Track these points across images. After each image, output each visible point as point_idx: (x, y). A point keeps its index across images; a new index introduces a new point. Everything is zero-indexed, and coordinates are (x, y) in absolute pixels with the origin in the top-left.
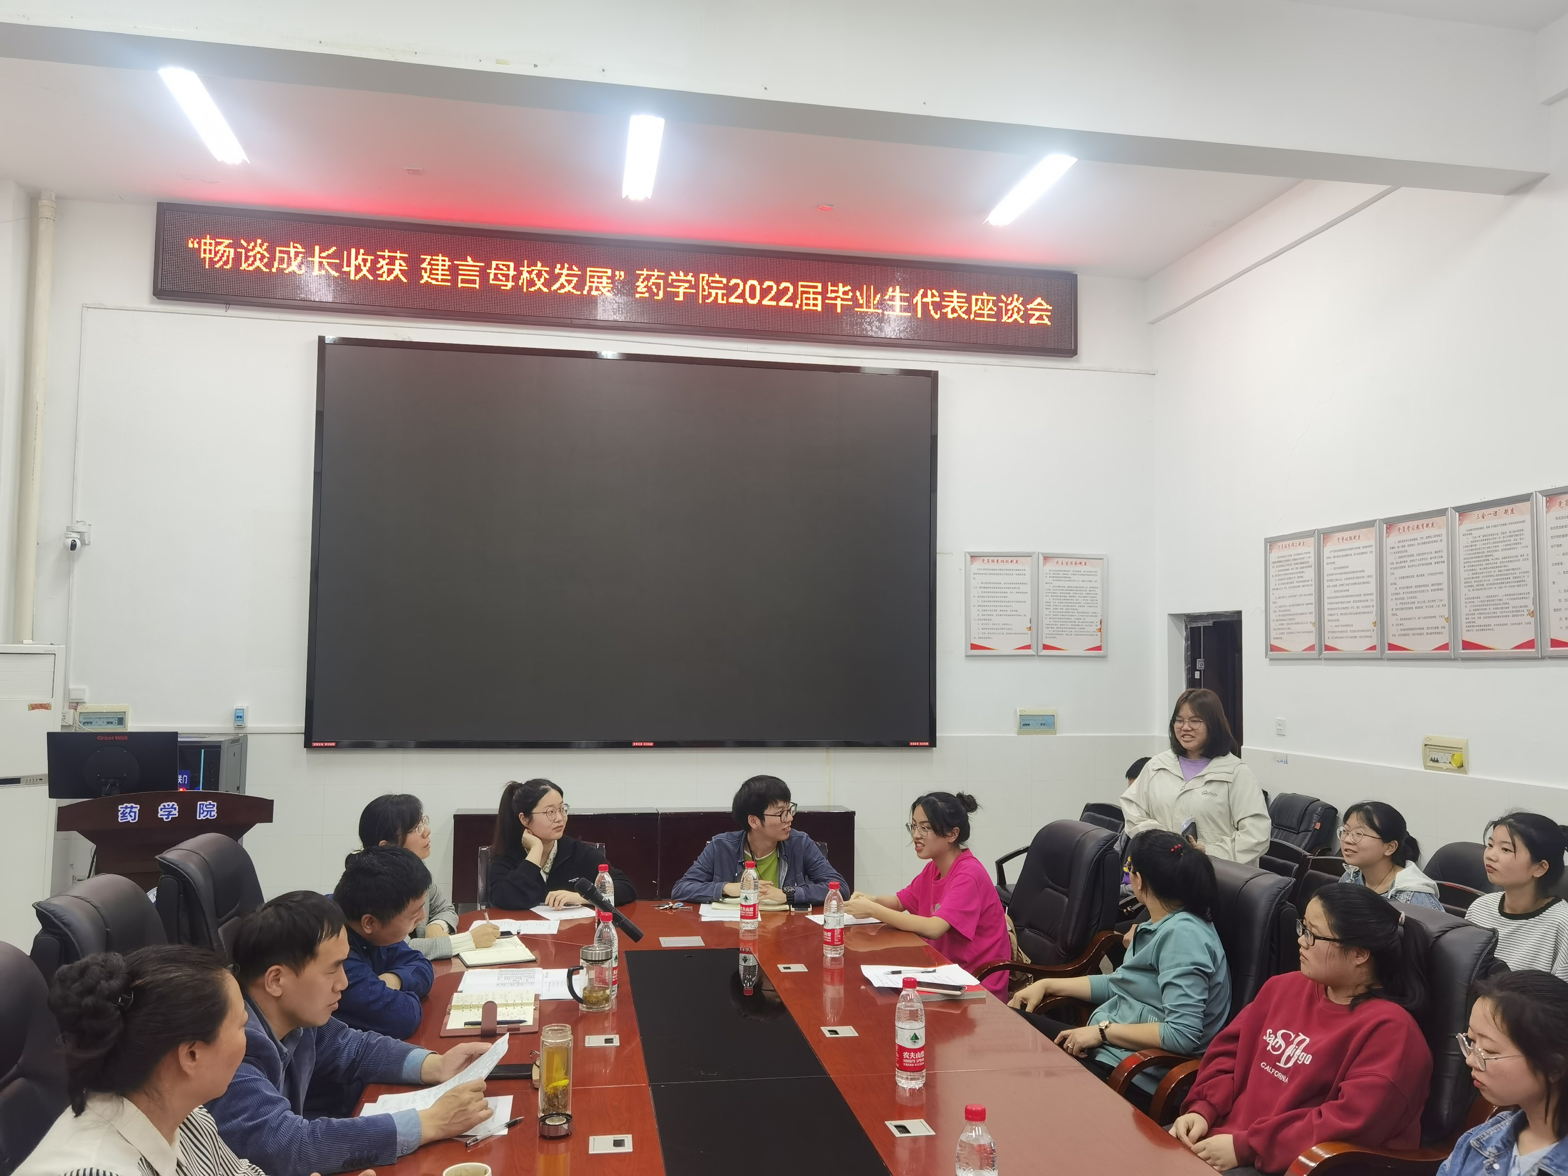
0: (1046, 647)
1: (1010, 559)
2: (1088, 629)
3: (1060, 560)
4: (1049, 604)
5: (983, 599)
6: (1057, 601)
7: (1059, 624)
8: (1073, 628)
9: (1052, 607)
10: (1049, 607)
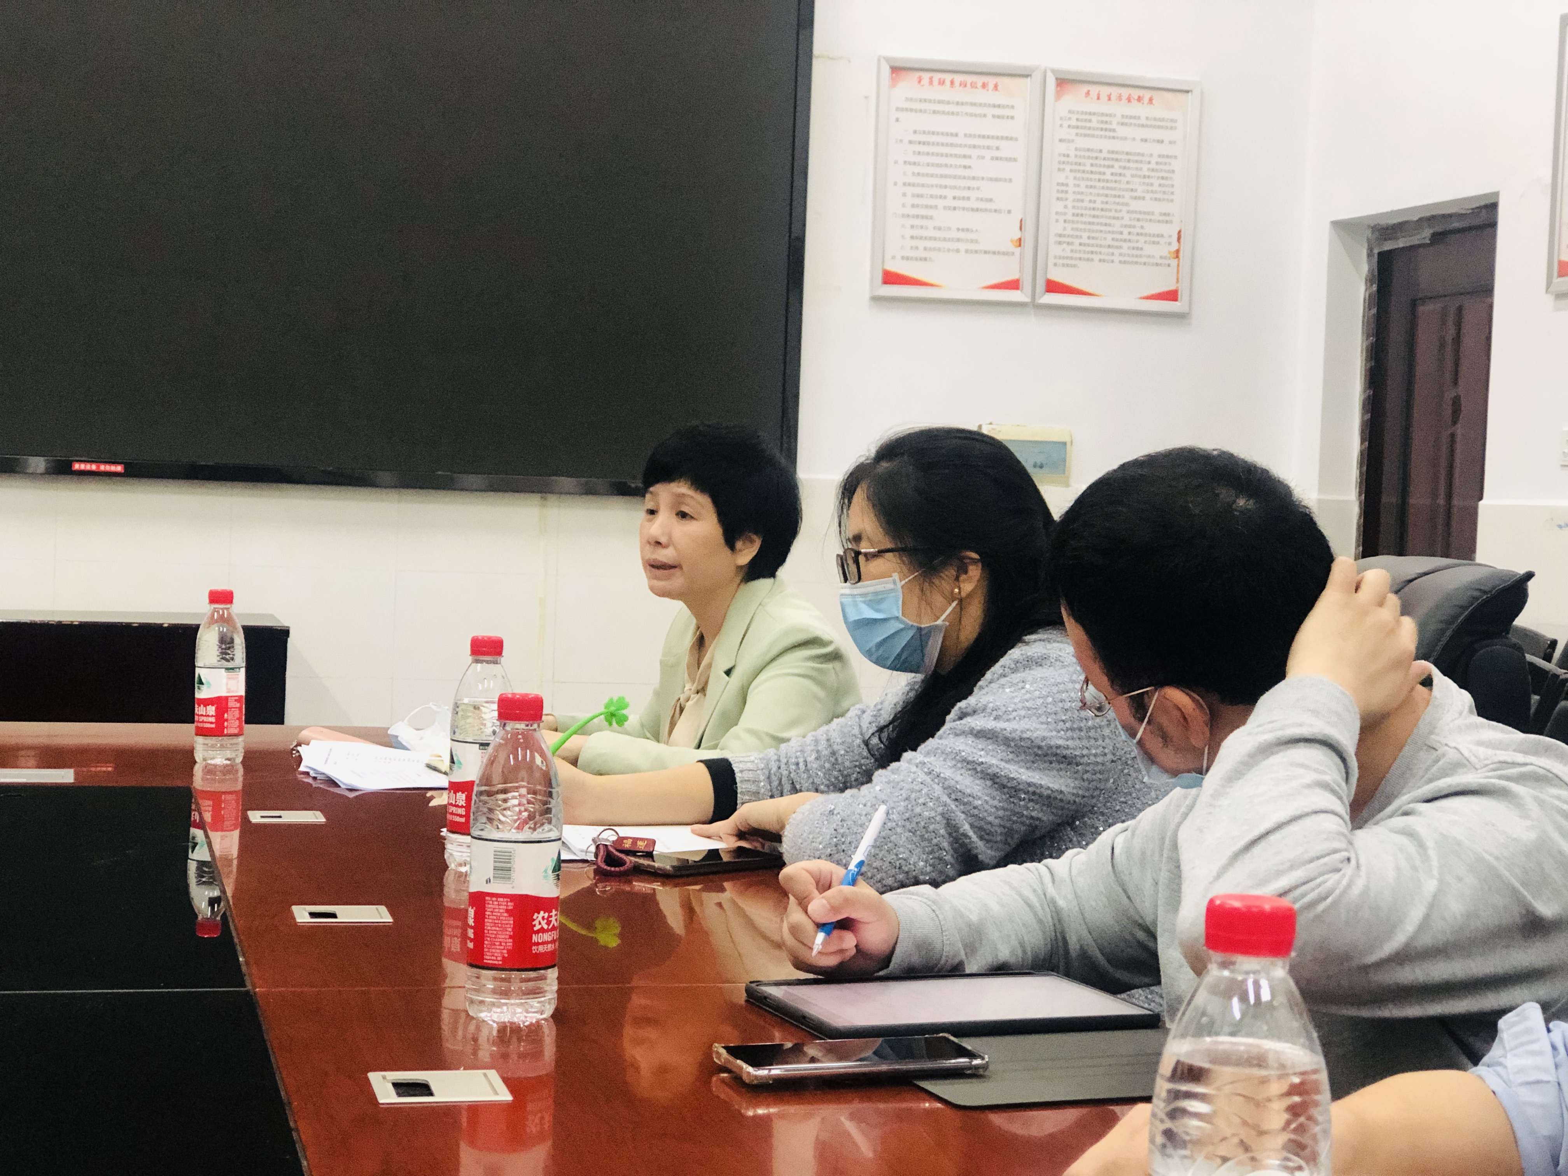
0: (1053, 287)
1: (979, 80)
2: (1149, 249)
3: (1094, 90)
4: (1064, 188)
5: (917, 169)
6: (1083, 184)
7: (1085, 235)
8: (1117, 247)
9: (1071, 197)
10: (1063, 195)
